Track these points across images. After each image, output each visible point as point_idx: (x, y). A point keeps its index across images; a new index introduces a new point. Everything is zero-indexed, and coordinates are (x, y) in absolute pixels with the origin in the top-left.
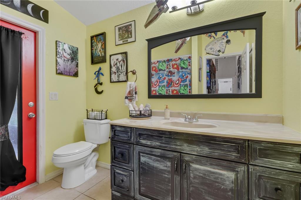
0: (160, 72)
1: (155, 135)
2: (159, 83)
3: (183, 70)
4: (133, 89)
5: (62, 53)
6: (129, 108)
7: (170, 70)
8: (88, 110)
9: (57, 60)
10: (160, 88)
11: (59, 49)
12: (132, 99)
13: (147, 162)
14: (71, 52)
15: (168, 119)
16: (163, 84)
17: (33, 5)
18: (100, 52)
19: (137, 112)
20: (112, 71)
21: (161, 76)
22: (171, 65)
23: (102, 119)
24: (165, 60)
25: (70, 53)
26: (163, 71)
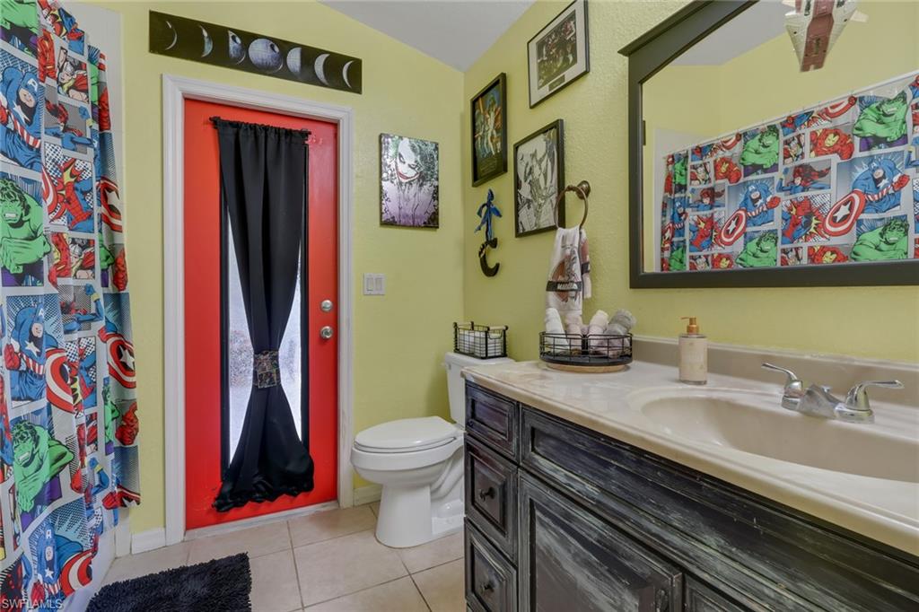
0: (753, 177)
1: (583, 448)
2: (746, 226)
3: (875, 151)
4: (573, 252)
5: (393, 166)
6: (545, 324)
7: (800, 162)
8: (458, 324)
9: (381, 187)
10: (752, 246)
11: (385, 157)
12: (567, 291)
13: (554, 554)
14: (418, 158)
15: (699, 383)
16: (765, 228)
17: (327, 55)
18: (492, 141)
19: (573, 342)
20: (521, 196)
21: (755, 195)
22: (806, 140)
23: (486, 357)
24: (777, 123)
25: (416, 162)
26: (766, 171)
